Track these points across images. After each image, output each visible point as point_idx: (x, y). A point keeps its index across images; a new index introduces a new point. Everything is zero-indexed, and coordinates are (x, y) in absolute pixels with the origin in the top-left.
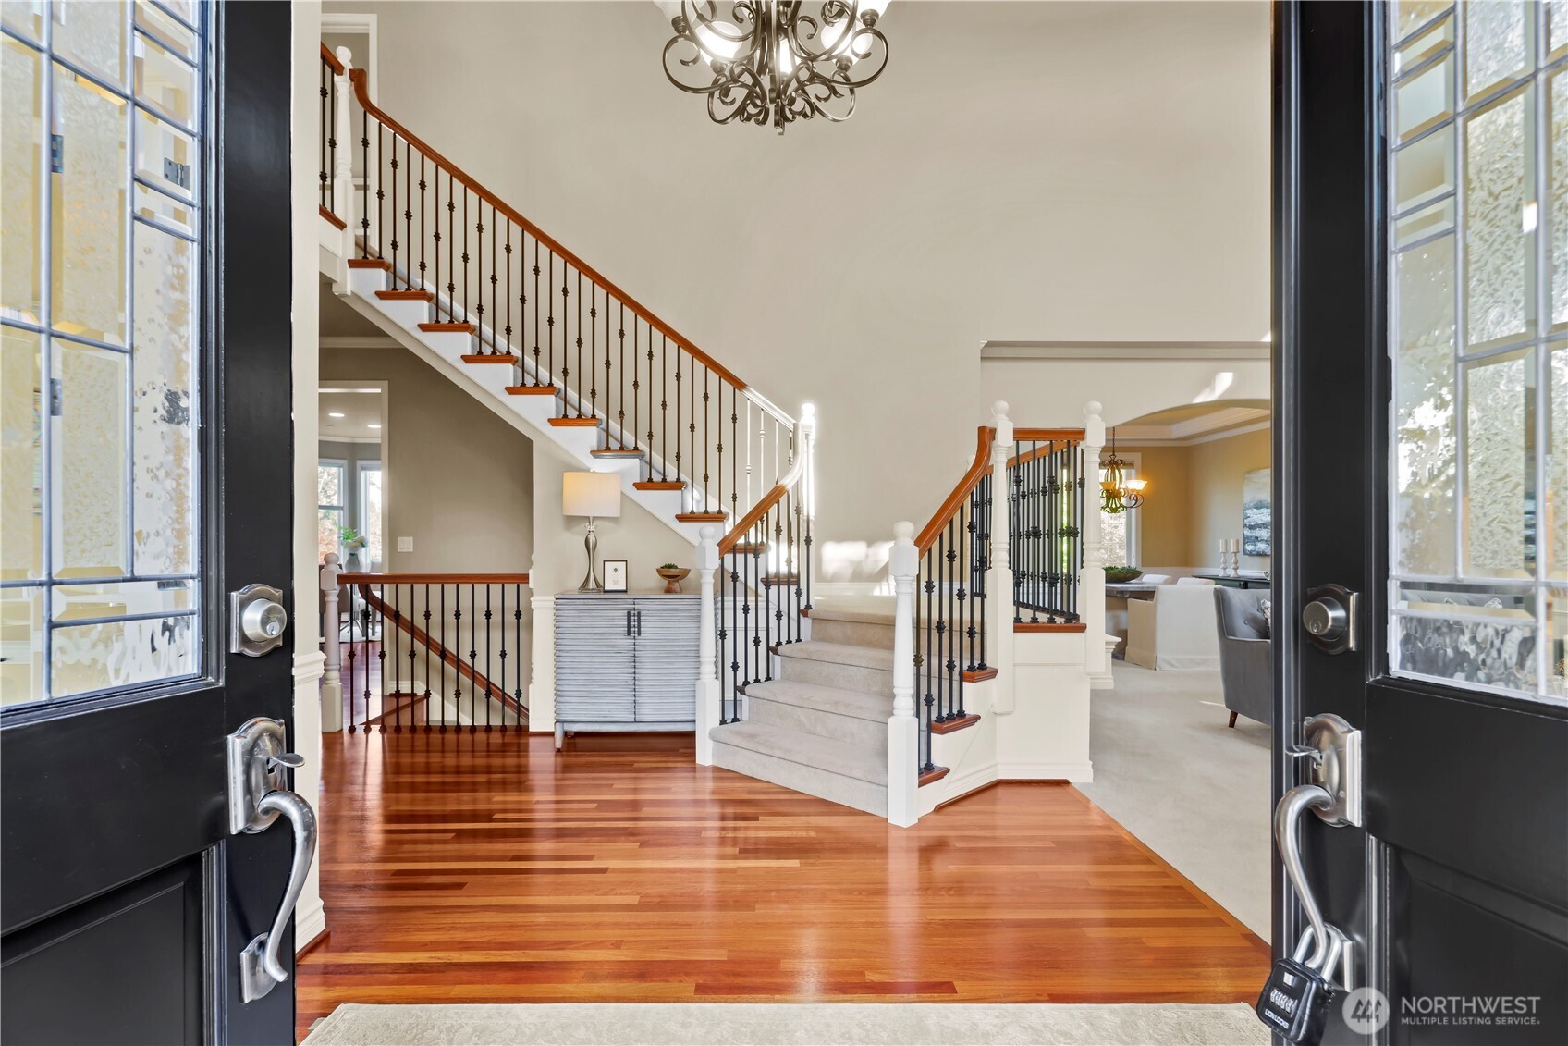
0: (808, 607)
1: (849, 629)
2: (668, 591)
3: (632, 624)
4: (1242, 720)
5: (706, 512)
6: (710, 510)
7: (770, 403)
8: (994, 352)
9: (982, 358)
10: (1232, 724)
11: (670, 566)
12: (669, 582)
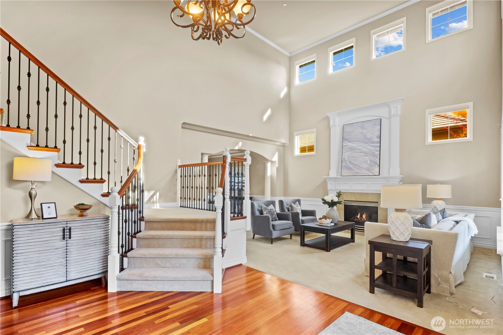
0: (143, 217)
1: (164, 225)
2: (81, 216)
3: (68, 233)
4: (256, 236)
5: (95, 179)
6: (97, 177)
7: (128, 136)
8: (185, 126)
9: (182, 127)
10: (253, 238)
11: (83, 204)
12: (81, 211)
